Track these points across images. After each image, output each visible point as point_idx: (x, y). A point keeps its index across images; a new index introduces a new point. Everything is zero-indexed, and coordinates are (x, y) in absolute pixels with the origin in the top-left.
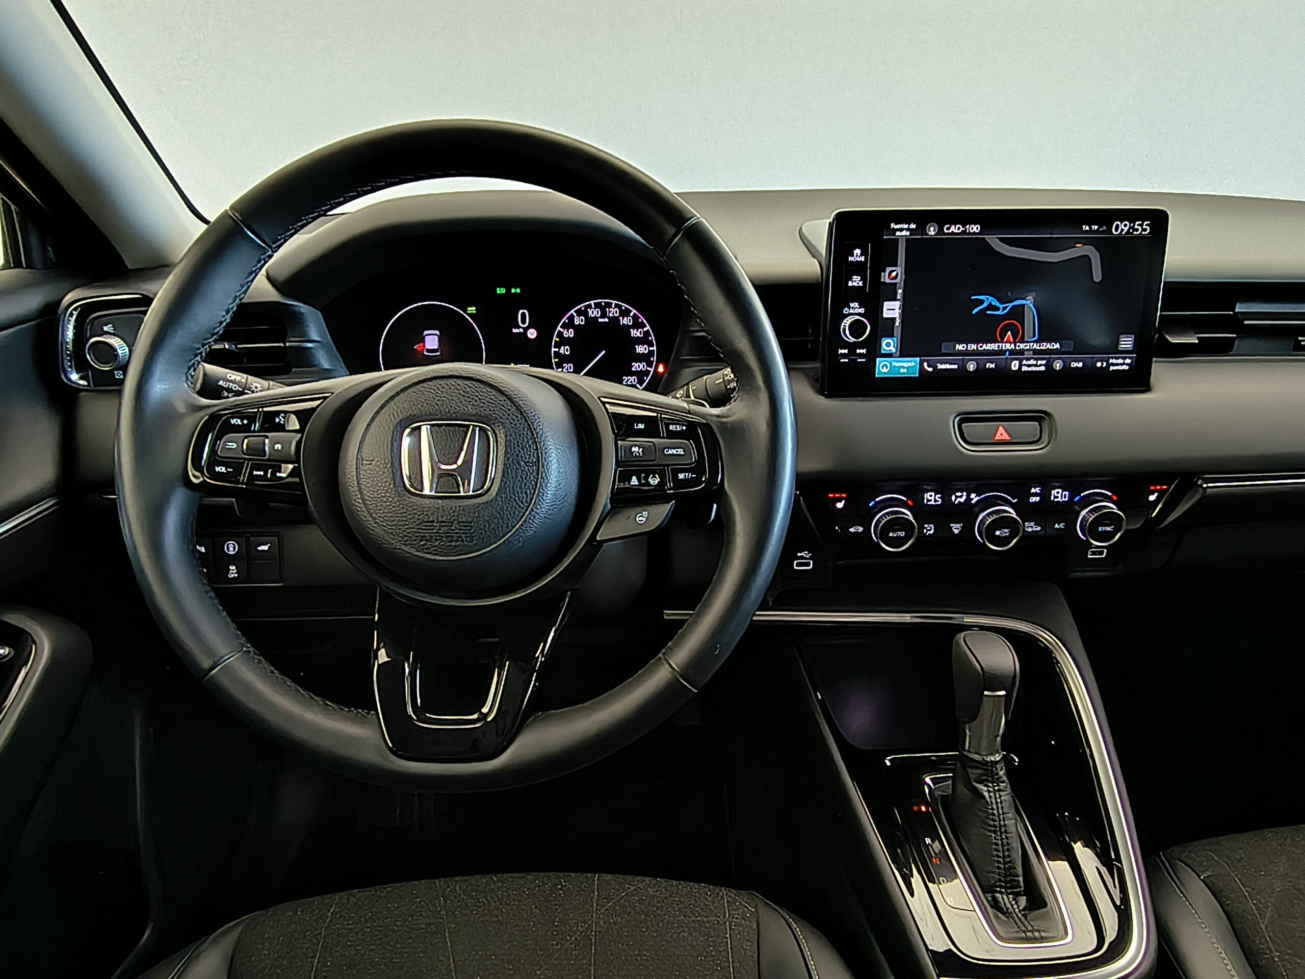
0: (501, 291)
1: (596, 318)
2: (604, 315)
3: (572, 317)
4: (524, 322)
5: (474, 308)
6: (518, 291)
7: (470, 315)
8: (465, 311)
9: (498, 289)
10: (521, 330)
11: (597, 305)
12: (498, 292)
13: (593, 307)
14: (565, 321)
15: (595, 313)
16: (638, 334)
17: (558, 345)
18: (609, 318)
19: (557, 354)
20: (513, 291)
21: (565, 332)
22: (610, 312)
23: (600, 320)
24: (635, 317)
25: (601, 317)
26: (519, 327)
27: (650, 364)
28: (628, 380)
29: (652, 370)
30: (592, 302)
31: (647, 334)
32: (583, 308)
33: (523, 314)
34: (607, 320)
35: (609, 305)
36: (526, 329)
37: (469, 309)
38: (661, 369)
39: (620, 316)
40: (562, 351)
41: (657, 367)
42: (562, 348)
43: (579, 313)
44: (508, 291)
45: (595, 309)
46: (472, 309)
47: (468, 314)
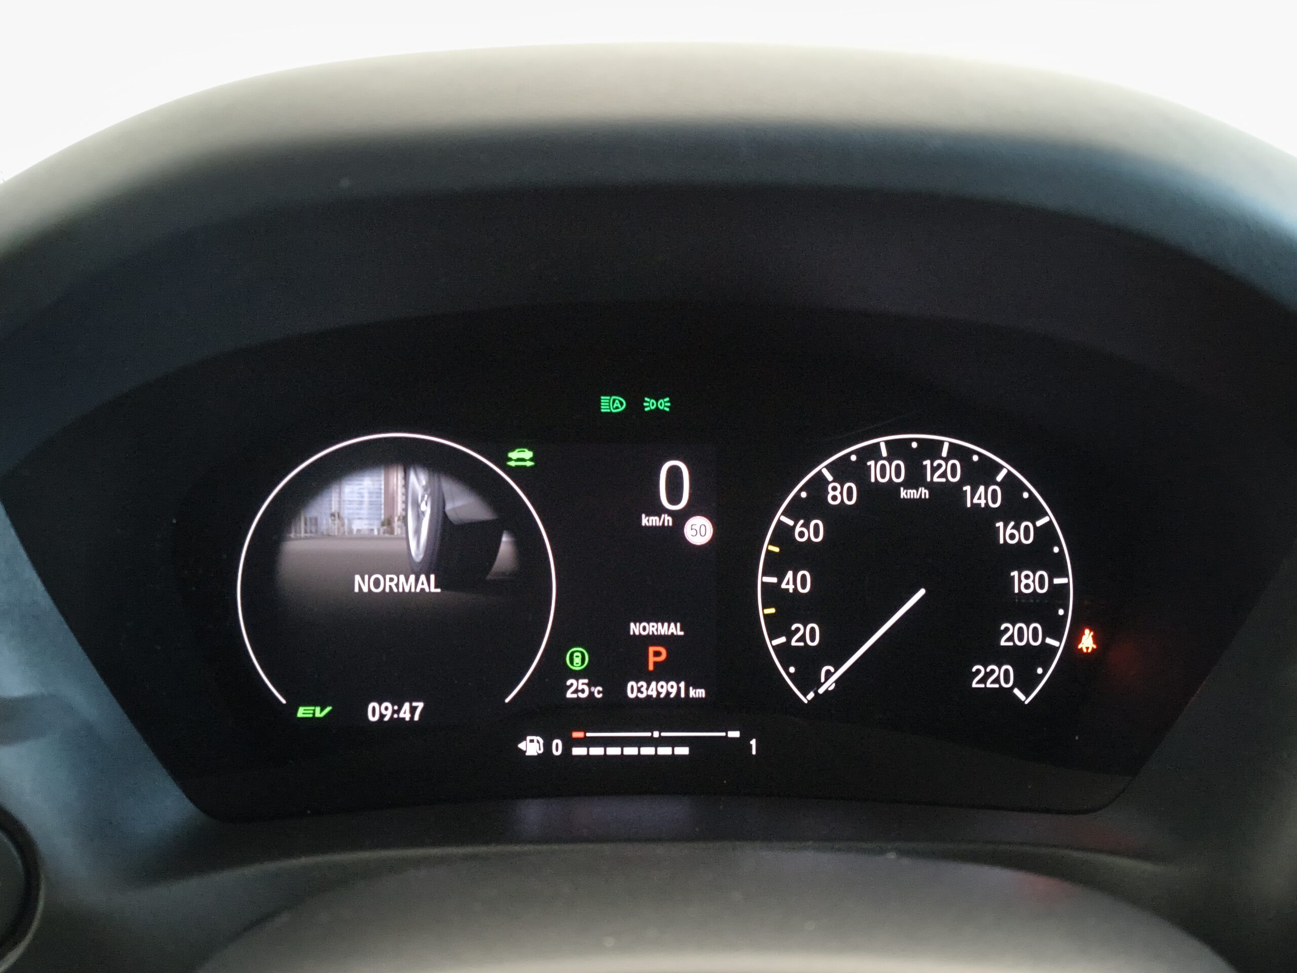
0: (611, 404)
1: (892, 488)
2: (915, 478)
3: (819, 483)
4: (674, 497)
5: (528, 454)
6: (664, 404)
7: (515, 473)
8: (502, 462)
9: (604, 400)
10: (668, 520)
11: (897, 450)
12: (604, 409)
13: (884, 453)
14: (798, 495)
15: (890, 471)
16: (1020, 536)
17: (776, 566)
18: (931, 486)
19: (773, 594)
20: (650, 404)
21: (798, 529)
22: (934, 470)
23: (903, 494)
24: (1011, 486)
25: (907, 484)
26: (659, 510)
27: (1053, 628)
28: (988, 675)
29: (1059, 645)
30: (881, 441)
31: (1046, 535)
32: (853, 458)
33: (674, 473)
34: (924, 493)
35: (932, 449)
36: (681, 518)
37: (513, 455)
38: (1087, 642)
39: (962, 482)
40: (788, 583)
41: (1075, 637)
42: (790, 574)
43: (842, 471)
44: (635, 404)
45: (890, 459)
46: (522, 456)
47: (510, 471)
